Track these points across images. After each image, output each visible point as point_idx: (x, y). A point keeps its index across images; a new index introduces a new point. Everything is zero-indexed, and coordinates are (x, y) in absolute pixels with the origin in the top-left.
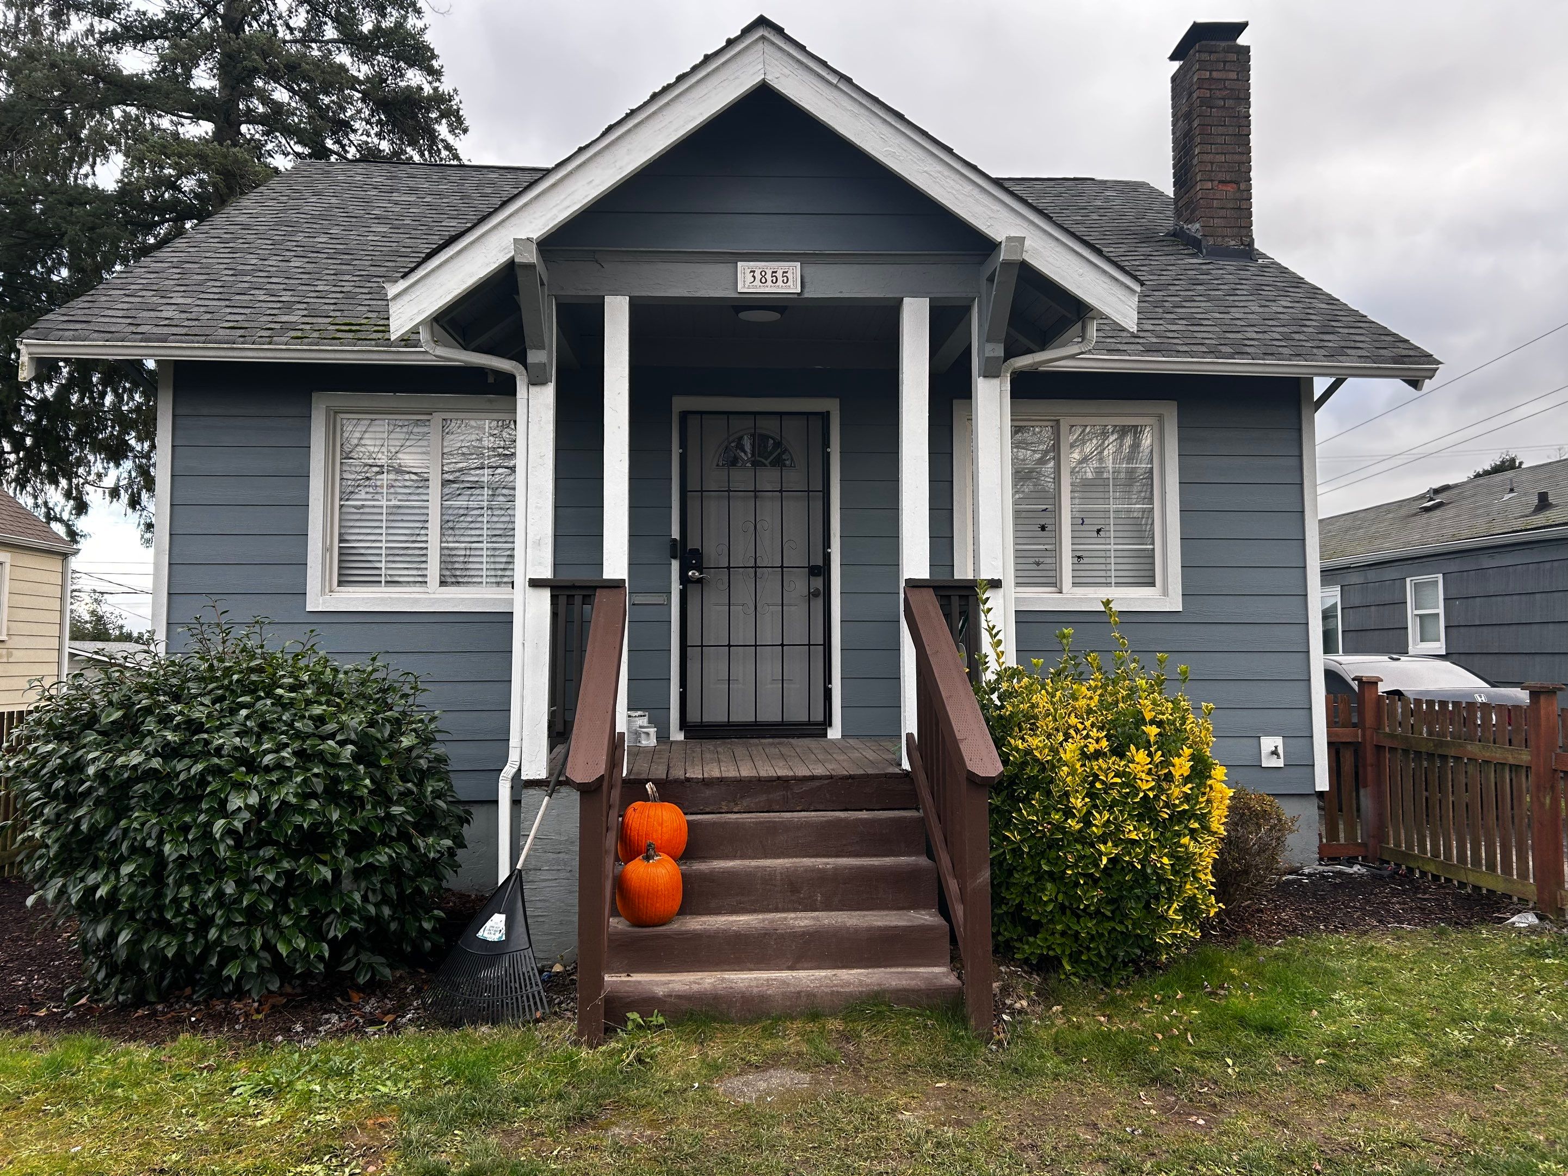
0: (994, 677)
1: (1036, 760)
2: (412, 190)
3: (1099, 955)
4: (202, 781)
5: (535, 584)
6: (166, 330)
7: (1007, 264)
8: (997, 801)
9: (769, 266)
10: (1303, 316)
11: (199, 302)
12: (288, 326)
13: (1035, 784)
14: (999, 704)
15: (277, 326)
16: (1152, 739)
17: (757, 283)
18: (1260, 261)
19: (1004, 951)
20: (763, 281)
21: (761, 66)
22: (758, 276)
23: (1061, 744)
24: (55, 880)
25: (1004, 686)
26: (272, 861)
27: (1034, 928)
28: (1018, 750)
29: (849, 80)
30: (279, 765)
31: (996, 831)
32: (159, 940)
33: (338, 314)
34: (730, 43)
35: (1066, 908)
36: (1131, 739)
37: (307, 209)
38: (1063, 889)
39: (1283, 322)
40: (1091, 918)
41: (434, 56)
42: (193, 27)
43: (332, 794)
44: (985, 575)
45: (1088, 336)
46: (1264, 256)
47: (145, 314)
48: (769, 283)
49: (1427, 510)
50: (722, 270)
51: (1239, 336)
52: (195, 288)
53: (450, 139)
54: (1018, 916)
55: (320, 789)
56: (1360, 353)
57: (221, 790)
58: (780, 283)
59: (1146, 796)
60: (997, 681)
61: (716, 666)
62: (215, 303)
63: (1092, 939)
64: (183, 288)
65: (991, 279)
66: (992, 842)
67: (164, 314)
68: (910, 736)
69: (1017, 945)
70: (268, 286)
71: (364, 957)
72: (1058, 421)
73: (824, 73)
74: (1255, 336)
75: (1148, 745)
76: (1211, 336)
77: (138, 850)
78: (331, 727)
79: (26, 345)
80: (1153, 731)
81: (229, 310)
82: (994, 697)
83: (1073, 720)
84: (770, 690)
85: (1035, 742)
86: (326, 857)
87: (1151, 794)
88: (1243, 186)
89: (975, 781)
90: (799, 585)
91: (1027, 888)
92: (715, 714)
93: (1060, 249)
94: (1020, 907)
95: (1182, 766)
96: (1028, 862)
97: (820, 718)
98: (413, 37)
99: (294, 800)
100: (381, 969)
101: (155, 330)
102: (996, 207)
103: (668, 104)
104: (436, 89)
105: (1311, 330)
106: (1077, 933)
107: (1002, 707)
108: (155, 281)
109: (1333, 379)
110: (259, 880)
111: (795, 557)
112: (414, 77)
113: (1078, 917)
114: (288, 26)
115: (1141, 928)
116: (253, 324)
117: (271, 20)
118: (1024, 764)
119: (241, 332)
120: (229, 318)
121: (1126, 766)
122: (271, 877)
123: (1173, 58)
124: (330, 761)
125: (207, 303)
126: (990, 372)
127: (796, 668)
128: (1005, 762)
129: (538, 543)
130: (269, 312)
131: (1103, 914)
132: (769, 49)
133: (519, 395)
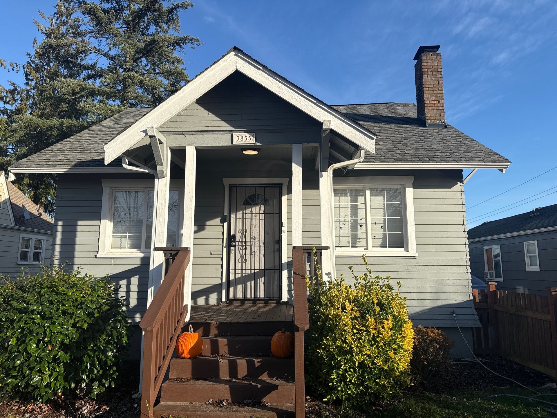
5: (158, 249)
7: (325, 130)
9: (243, 135)
10: (460, 147)
11: (72, 154)
17: (240, 140)
20: (243, 140)
39: (451, 149)
44: (323, 244)
45: (361, 156)
47: (53, 158)
50: (227, 136)
51: (433, 154)
52: (73, 149)
56: (479, 159)
58: (248, 140)
62: (77, 154)
64: (69, 150)
67: (59, 158)
72: (365, 187)
74: (439, 154)
76: (422, 155)
79: (11, 169)
88: (441, 102)
90: (270, 248)
93: (345, 124)
97: (278, 296)
101: (53, 163)
102: (321, 110)
105: (462, 151)
111: (269, 237)
123: (415, 59)
126: (325, 169)
129: (159, 234)
132: (238, 58)
133: (155, 182)
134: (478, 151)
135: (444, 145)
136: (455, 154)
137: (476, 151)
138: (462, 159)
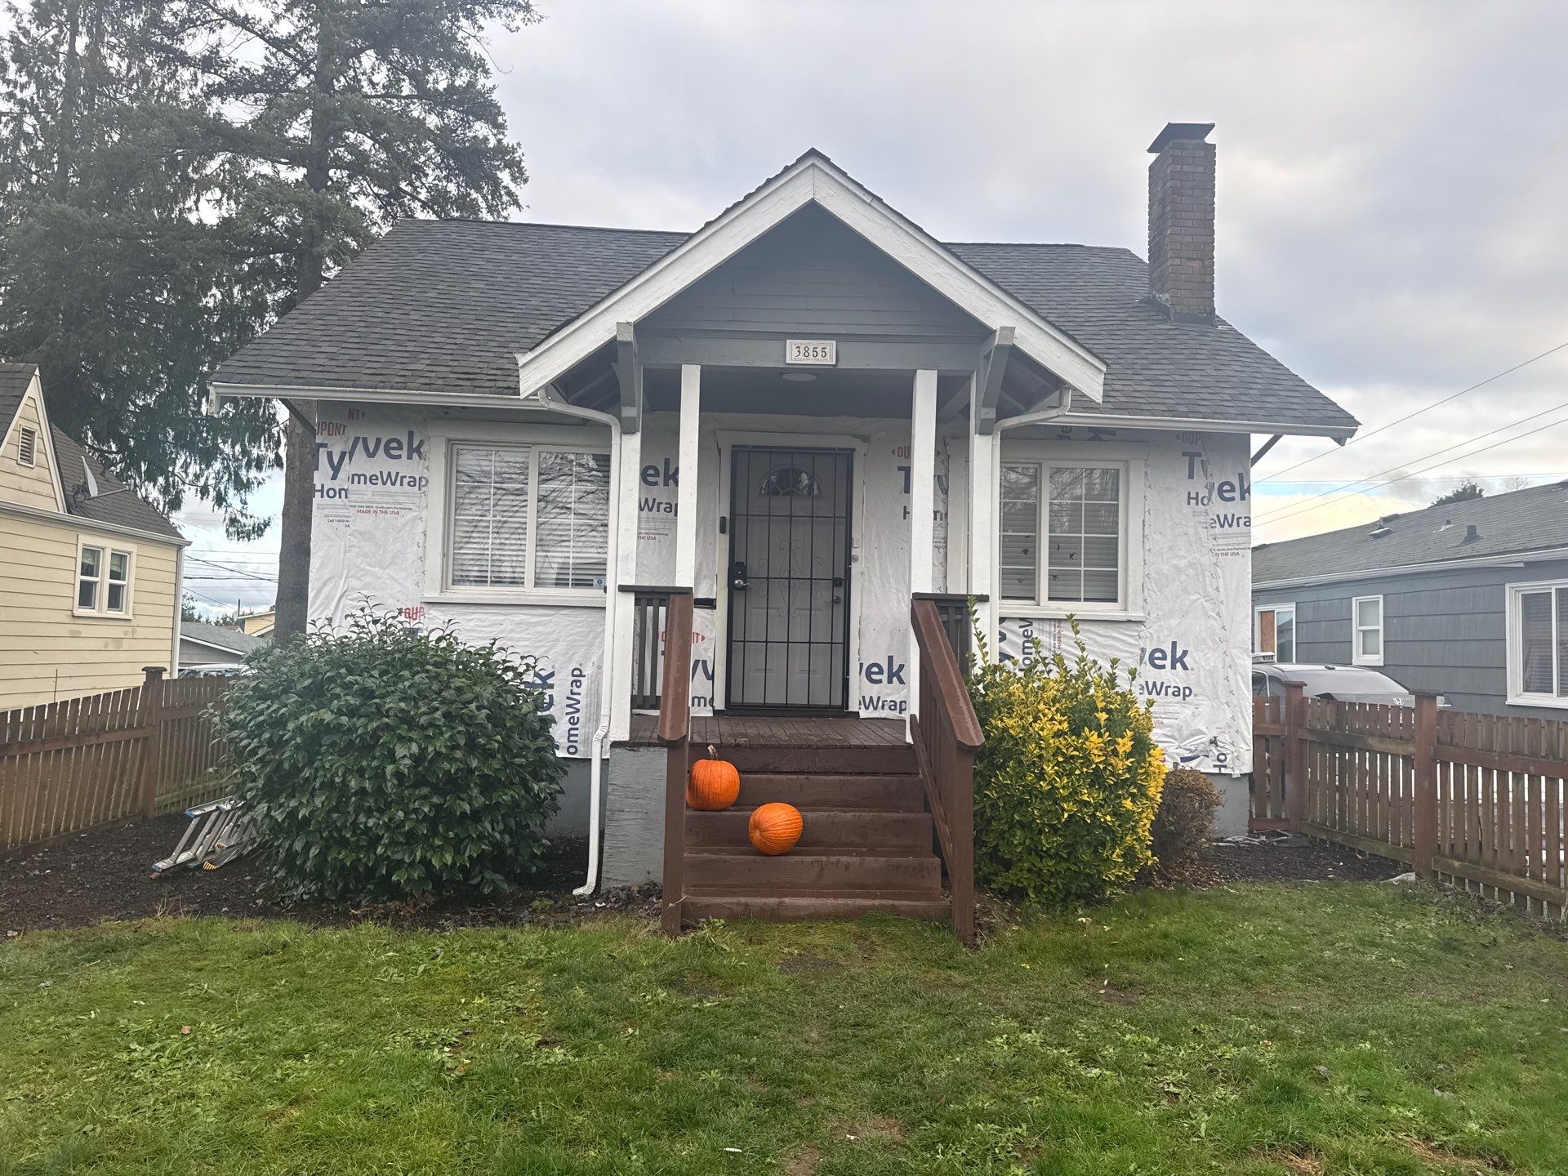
0: (980, 672)
1: (1012, 736)
2: (501, 249)
3: (1057, 888)
4: (375, 736)
5: (623, 589)
6: (321, 375)
7: (999, 347)
8: (979, 766)
9: (812, 344)
10: (1250, 380)
11: (343, 351)
12: (416, 373)
13: (1009, 755)
14: (983, 692)
15: (409, 373)
16: (1102, 723)
17: (802, 356)
18: (1220, 327)
19: (982, 882)
20: (806, 355)
21: (810, 188)
22: (802, 351)
23: (1031, 724)
24: (261, 806)
25: (988, 678)
26: (425, 798)
27: (1007, 865)
28: (997, 728)
29: (880, 200)
30: (431, 724)
31: (978, 791)
32: (339, 853)
33: (456, 363)
34: (787, 169)
35: (1035, 851)
36: (1085, 723)
37: (415, 266)
38: (1029, 835)
39: (1233, 385)
40: (1051, 858)
41: (499, 113)
42: (289, 81)
43: (472, 747)
44: (976, 591)
45: (1064, 403)
46: (1224, 323)
47: (302, 361)
48: (811, 357)
49: (1376, 536)
50: (774, 345)
51: (1195, 396)
52: (337, 338)
53: (512, 187)
54: (994, 855)
55: (462, 742)
56: (1294, 413)
57: (389, 742)
58: (819, 357)
59: (1097, 767)
60: (983, 675)
61: (755, 658)
62: (357, 352)
63: (1052, 875)
64: (328, 338)
65: (987, 357)
66: (975, 799)
67: (318, 362)
68: (913, 717)
69: (993, 878)
70: (395, 337)
71: (488, 875)
72: (1040, 464)
73: (860, 194)
74: (1207, 396)
75: (1098, 727)
76: (1170, 396)
77: (328, 786)
78: (469, 696)
79: (215, 386)
80: (1103, 716)
81: (368, 358)
82: (980, 687)
83: (1042, 706)
84: (799, 679)
85: (1010, 722)
86: (464, 796)
87: (1101, 766)
88: (1207, 263)
89: (966, 750)
90: (824, 595)
91: (1001, 835)
92: (754, 697)
93: (1043, 336)
94: (996, 849)
95: (1125, 744)
96: (1003, 814)
97: (839, 702)
98: (483, 95)
99: (444, 750)
100: (501, 884)
101: (313, 375)
102: (994, 302)
103: (737, 217)
104: (499, 141)
105: (1255, 392)
106: (1041, 870)
107: (987, 695)
108: (304, 332)
109: (1271, 436)
110: (415, 811)
111: (822, 571)
112: (481, 129)
113: (1042, 858)
114: (371, 82)
115: (1090, 868)
116: (389, 372)
117: (356, 76)
118: (1002, 739)
119: (380, 378)
120: (369, 365)
121: (1083, 743)
122: (426, 810)
123: (1150, 151)
124: (468, 721)
125: (349, 351)
126: (984, 431)
127: (820, 662)
128: (987, 737)
129: (626, 558)
130: (399, 360)
131: (1061, 856)
132: (818, 174)
133: (613, 442)
134: (1290, 394)
135: (1215, 373)
136: (1243, 398)
137: (1285, 393)
138: (1257, 411)
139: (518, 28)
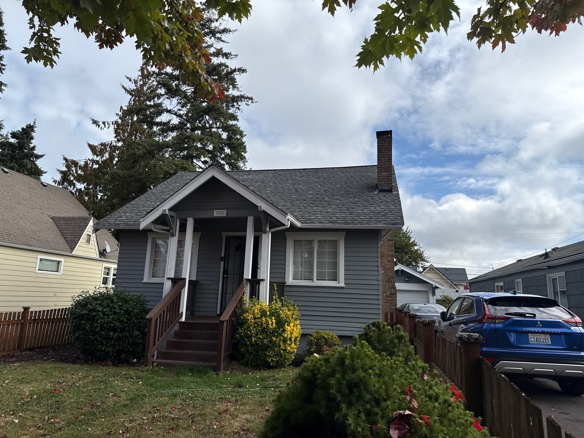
5: (169, 279)
9: (220, 211)
21: (212, 173)
22: (218, 213)
44: (261, 278)
50: (209, 212)
58: (222, 214)
88: (390, 173)
103: (194, 182)
126: (265, 232)
129: (170, 270)
132: (214, 169)
133: (169, 239)
139: (249, 105)
